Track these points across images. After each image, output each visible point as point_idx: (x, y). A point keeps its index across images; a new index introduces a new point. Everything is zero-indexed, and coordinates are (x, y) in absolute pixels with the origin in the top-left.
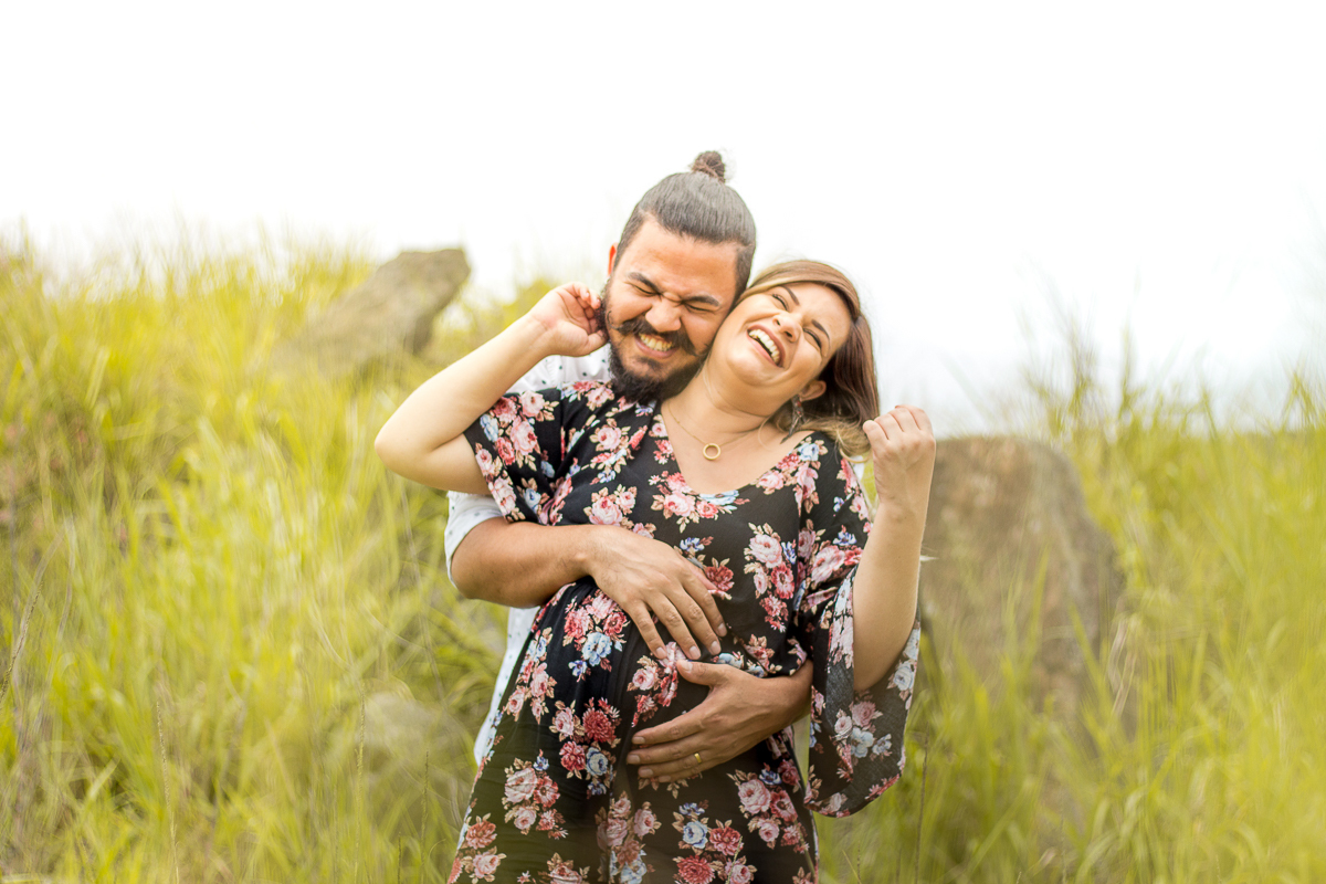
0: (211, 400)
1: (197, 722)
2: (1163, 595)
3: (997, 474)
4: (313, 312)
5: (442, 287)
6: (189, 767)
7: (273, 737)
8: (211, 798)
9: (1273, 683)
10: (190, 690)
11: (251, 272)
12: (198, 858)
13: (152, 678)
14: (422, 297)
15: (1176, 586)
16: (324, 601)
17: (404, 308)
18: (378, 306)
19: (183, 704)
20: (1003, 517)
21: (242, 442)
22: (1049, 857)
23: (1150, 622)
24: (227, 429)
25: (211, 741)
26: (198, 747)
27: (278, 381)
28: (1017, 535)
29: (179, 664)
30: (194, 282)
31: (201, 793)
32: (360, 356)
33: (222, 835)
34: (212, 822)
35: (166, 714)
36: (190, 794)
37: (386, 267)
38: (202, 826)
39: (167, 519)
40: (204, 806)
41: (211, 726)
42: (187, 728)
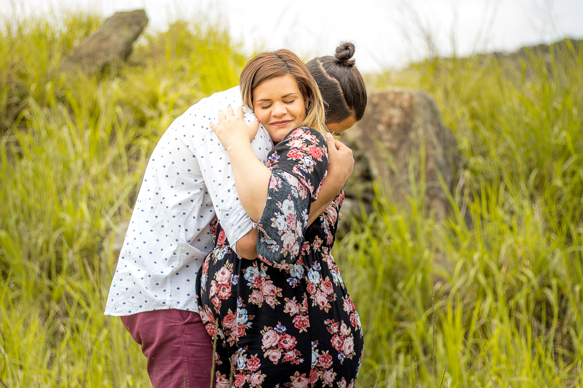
0: (33, 87)
1: (40, 241)
2: (480, 160)
3: (402, 108)
4: (76, 43)
5: (136, 28)
6: (38, 264)
7: (77, 247)
8: (50, 277)
9: (532, 198)
10: (36, 227)
11: (47, 25)
12: (47, 305)
13: (17, 222)
14: (127, 34)
15: (484, 155)
16: (95, 181)
17: (118, 39)
18: (106, 39)
19: (34, 233)
20: (406, 128)
21: (49, 106)
22: (438, 286)
23: (474, 172)
24: (42, 101)
25: (48, 250)
26: (41, 253)
27: (63, 77)
28: (412, 135)
29: (30, 215)
30: (20, 30)
31: (44, 275)
32: (100, 62)
33: (55, 295)
34: (51, 289)
35: (25, 239)
36: (40, 276)
37: (108, 20)
38: (46, 291)
39: (17, 144)
40: (47, 282)
41: (47, 243)
42: (36, 245)
